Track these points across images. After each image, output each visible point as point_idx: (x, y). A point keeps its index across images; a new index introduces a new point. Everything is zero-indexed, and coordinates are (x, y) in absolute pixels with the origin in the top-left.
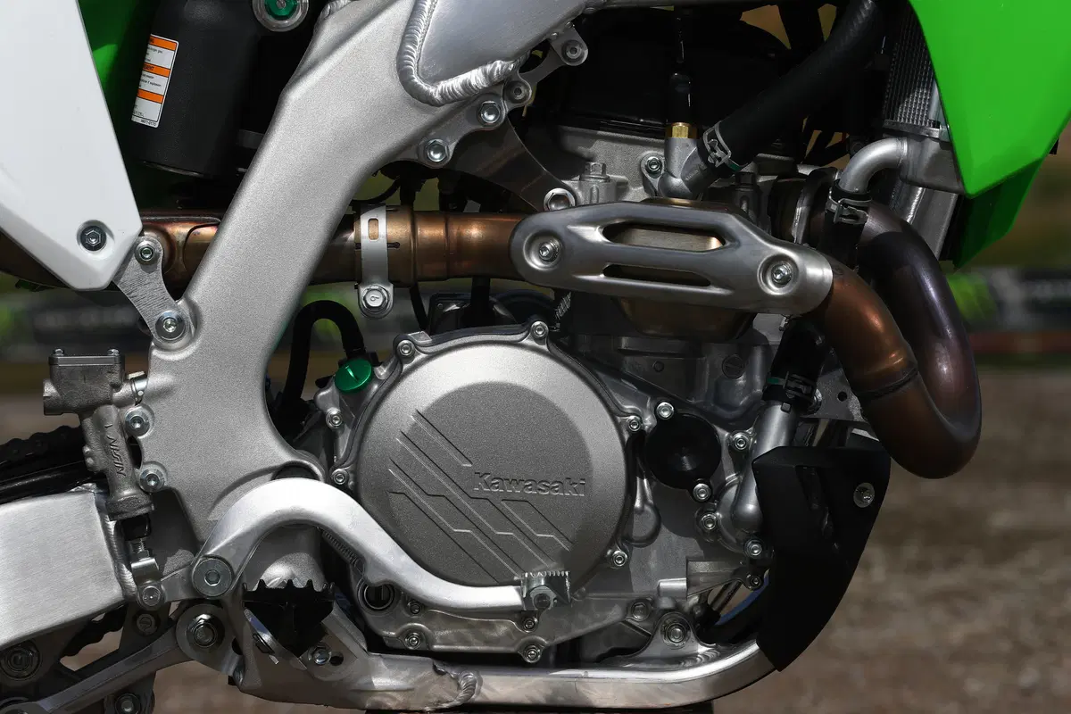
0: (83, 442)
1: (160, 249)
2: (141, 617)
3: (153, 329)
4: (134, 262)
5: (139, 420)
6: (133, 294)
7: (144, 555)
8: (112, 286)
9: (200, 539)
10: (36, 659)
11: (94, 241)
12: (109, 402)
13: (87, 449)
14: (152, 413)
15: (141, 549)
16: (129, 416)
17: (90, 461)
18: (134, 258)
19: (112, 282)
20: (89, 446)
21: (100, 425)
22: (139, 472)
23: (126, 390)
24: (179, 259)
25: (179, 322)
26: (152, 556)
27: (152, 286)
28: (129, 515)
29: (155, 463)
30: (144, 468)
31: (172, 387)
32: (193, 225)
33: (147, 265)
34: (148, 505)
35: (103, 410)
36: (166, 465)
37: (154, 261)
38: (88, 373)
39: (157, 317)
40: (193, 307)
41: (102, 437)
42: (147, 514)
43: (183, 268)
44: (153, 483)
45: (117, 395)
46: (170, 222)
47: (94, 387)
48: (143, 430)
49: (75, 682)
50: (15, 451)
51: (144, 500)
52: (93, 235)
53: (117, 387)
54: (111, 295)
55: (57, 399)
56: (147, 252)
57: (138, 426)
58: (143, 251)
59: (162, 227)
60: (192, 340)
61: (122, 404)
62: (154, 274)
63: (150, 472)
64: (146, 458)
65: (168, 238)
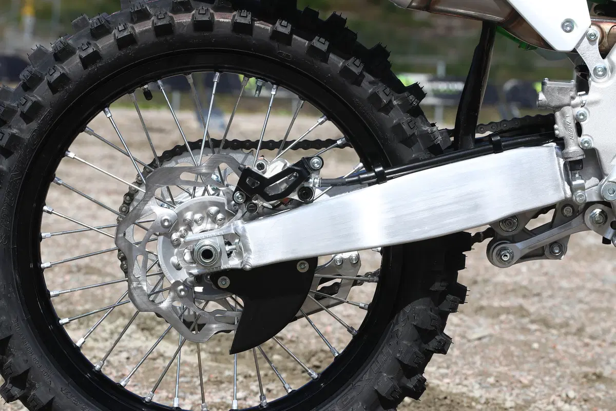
0: (554, 122)
1: (599, 35)
2: (566, 208)
3: (591, 71)
4: (586, 39)
5: (583, 115)
6: (584, 55)
7: (578, 178)
8: (574, 51)
9: (605, 172)
10: (517, 223)
11: (568, 29)
12: (569, 105)
13: (556, 126)
14: (589, 112)
15: (577, 176)
16: (578, 112)
17: (557, 132)
18: (586, 38)
19: (574, 49)
20: (557, 125)
21: (563, 115)
22: (580, 139)
23: (577, 100)
24: (605, 40)
25: (605, 70)
26: (582, 179)
27: (593, 52)
28: (574, 159)
29: (588, 135)
30: (582, 137)
31: (600, 100)
32: (613, 25)
33: (591, 42)
34: (583, 155)
35: (566, 109)
36: (593, 137)
37: (595, 40)
38: (561, 90)
39: (594, 67)
40: (612, 63)
41: (564, 121)
42: (581, 159)
43: (606, 45)
44: (586, 145)
45: (573, 102)
46: (602, 22)
47: (563, 97)
48: (583, 120)
49: (532, 237)
50: (505, 125)
51: (582, 152)
52: (568, 26)
53: (573, 98)
54: (574, 55)
55: (545, 102)
56: (593, 36)
57: (582, 117)
58: (591, 35)
59: (598, 24)
60: (610, 78)
61: (574, 106)
62: (594, 46)
63: (585, 140)
64: (584, 132)
65: (602, 30)
